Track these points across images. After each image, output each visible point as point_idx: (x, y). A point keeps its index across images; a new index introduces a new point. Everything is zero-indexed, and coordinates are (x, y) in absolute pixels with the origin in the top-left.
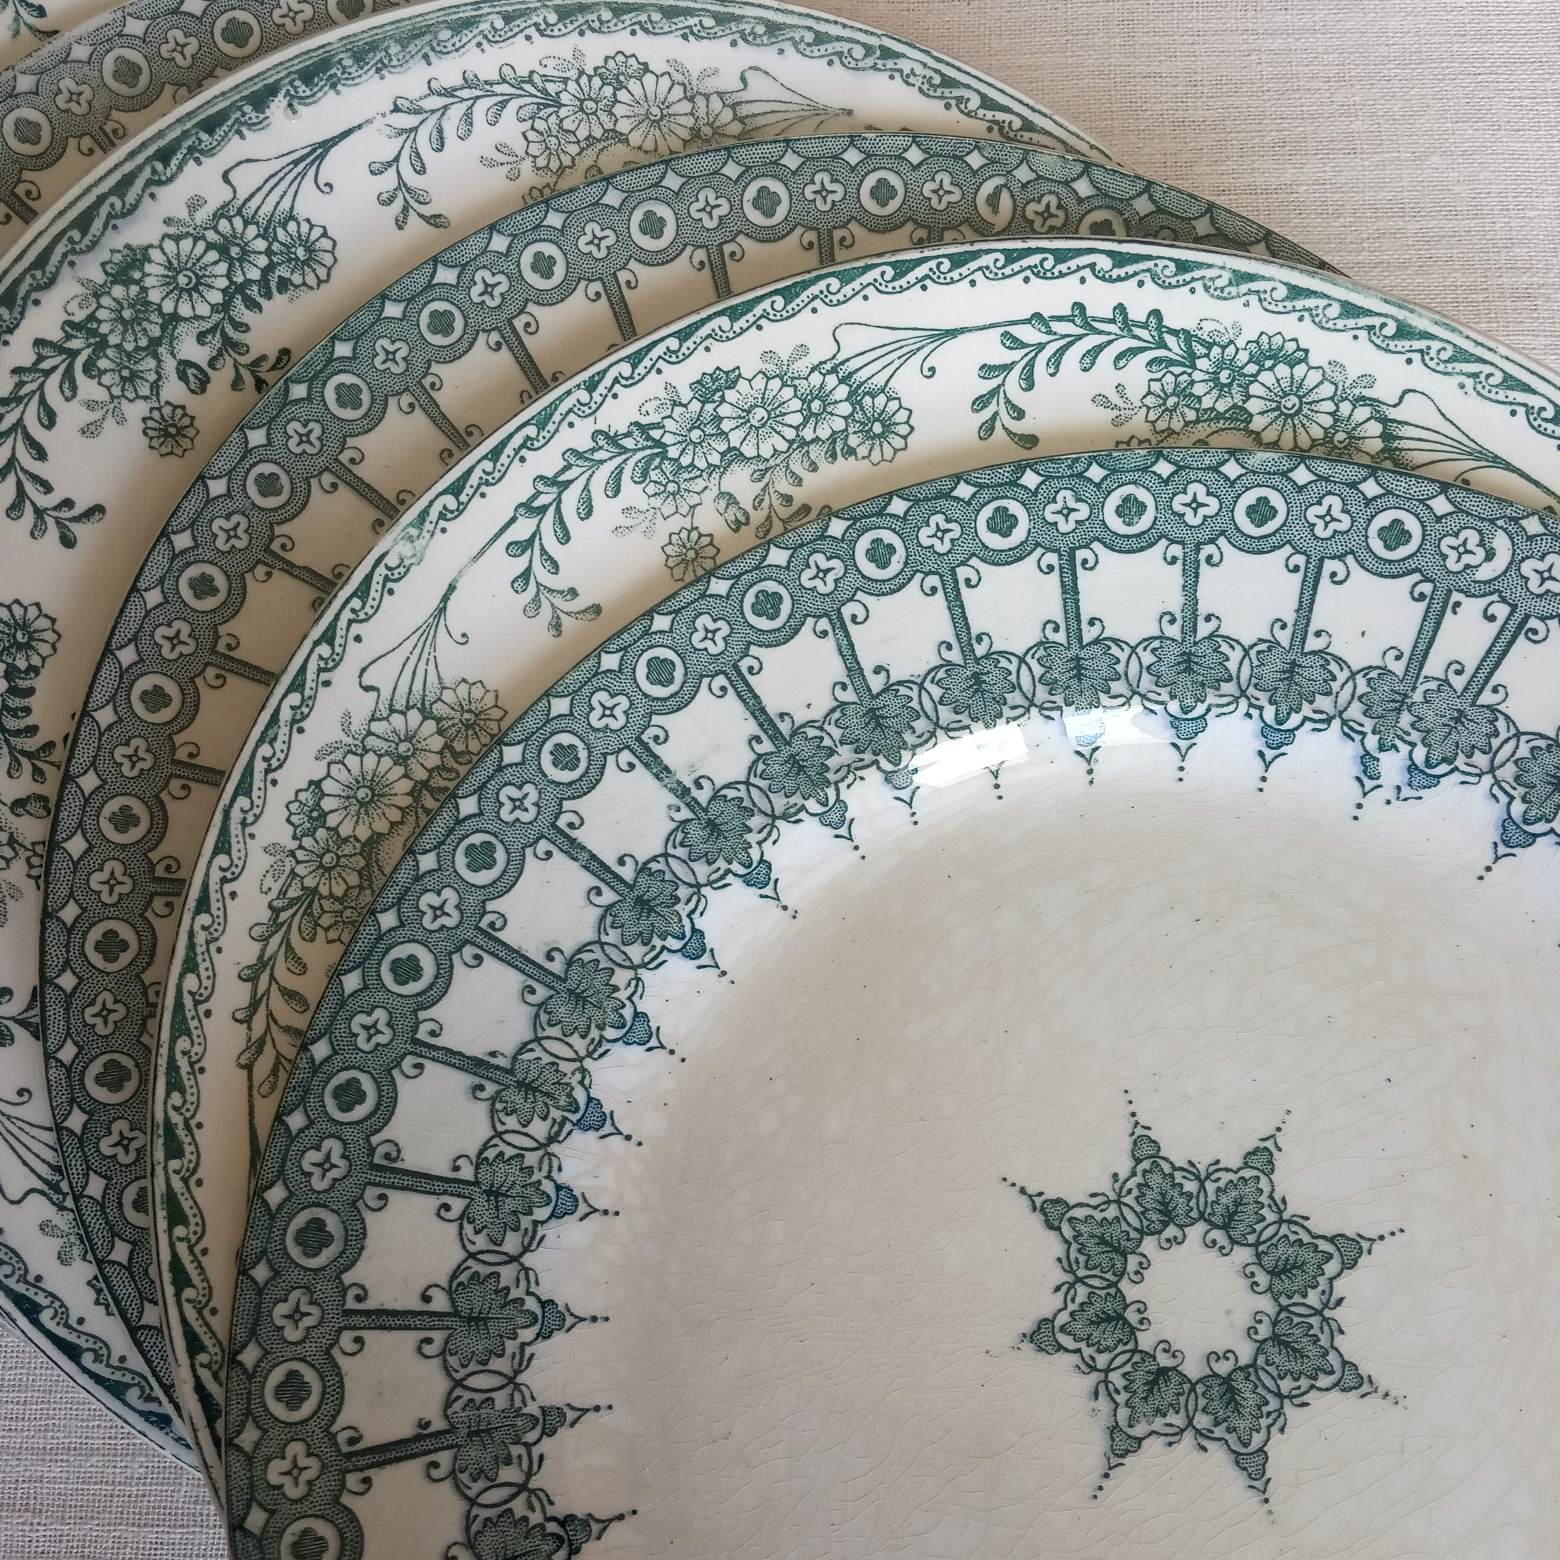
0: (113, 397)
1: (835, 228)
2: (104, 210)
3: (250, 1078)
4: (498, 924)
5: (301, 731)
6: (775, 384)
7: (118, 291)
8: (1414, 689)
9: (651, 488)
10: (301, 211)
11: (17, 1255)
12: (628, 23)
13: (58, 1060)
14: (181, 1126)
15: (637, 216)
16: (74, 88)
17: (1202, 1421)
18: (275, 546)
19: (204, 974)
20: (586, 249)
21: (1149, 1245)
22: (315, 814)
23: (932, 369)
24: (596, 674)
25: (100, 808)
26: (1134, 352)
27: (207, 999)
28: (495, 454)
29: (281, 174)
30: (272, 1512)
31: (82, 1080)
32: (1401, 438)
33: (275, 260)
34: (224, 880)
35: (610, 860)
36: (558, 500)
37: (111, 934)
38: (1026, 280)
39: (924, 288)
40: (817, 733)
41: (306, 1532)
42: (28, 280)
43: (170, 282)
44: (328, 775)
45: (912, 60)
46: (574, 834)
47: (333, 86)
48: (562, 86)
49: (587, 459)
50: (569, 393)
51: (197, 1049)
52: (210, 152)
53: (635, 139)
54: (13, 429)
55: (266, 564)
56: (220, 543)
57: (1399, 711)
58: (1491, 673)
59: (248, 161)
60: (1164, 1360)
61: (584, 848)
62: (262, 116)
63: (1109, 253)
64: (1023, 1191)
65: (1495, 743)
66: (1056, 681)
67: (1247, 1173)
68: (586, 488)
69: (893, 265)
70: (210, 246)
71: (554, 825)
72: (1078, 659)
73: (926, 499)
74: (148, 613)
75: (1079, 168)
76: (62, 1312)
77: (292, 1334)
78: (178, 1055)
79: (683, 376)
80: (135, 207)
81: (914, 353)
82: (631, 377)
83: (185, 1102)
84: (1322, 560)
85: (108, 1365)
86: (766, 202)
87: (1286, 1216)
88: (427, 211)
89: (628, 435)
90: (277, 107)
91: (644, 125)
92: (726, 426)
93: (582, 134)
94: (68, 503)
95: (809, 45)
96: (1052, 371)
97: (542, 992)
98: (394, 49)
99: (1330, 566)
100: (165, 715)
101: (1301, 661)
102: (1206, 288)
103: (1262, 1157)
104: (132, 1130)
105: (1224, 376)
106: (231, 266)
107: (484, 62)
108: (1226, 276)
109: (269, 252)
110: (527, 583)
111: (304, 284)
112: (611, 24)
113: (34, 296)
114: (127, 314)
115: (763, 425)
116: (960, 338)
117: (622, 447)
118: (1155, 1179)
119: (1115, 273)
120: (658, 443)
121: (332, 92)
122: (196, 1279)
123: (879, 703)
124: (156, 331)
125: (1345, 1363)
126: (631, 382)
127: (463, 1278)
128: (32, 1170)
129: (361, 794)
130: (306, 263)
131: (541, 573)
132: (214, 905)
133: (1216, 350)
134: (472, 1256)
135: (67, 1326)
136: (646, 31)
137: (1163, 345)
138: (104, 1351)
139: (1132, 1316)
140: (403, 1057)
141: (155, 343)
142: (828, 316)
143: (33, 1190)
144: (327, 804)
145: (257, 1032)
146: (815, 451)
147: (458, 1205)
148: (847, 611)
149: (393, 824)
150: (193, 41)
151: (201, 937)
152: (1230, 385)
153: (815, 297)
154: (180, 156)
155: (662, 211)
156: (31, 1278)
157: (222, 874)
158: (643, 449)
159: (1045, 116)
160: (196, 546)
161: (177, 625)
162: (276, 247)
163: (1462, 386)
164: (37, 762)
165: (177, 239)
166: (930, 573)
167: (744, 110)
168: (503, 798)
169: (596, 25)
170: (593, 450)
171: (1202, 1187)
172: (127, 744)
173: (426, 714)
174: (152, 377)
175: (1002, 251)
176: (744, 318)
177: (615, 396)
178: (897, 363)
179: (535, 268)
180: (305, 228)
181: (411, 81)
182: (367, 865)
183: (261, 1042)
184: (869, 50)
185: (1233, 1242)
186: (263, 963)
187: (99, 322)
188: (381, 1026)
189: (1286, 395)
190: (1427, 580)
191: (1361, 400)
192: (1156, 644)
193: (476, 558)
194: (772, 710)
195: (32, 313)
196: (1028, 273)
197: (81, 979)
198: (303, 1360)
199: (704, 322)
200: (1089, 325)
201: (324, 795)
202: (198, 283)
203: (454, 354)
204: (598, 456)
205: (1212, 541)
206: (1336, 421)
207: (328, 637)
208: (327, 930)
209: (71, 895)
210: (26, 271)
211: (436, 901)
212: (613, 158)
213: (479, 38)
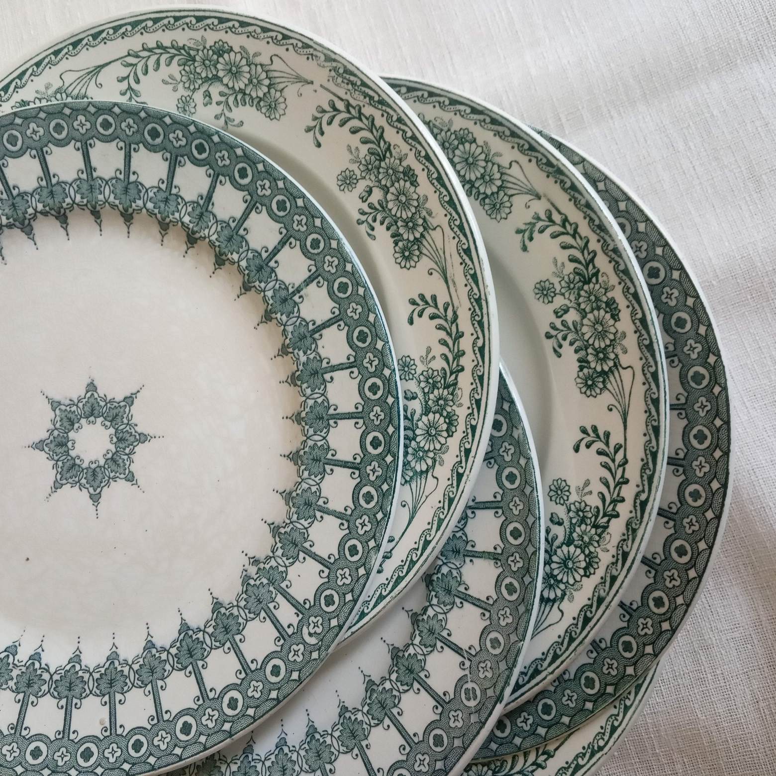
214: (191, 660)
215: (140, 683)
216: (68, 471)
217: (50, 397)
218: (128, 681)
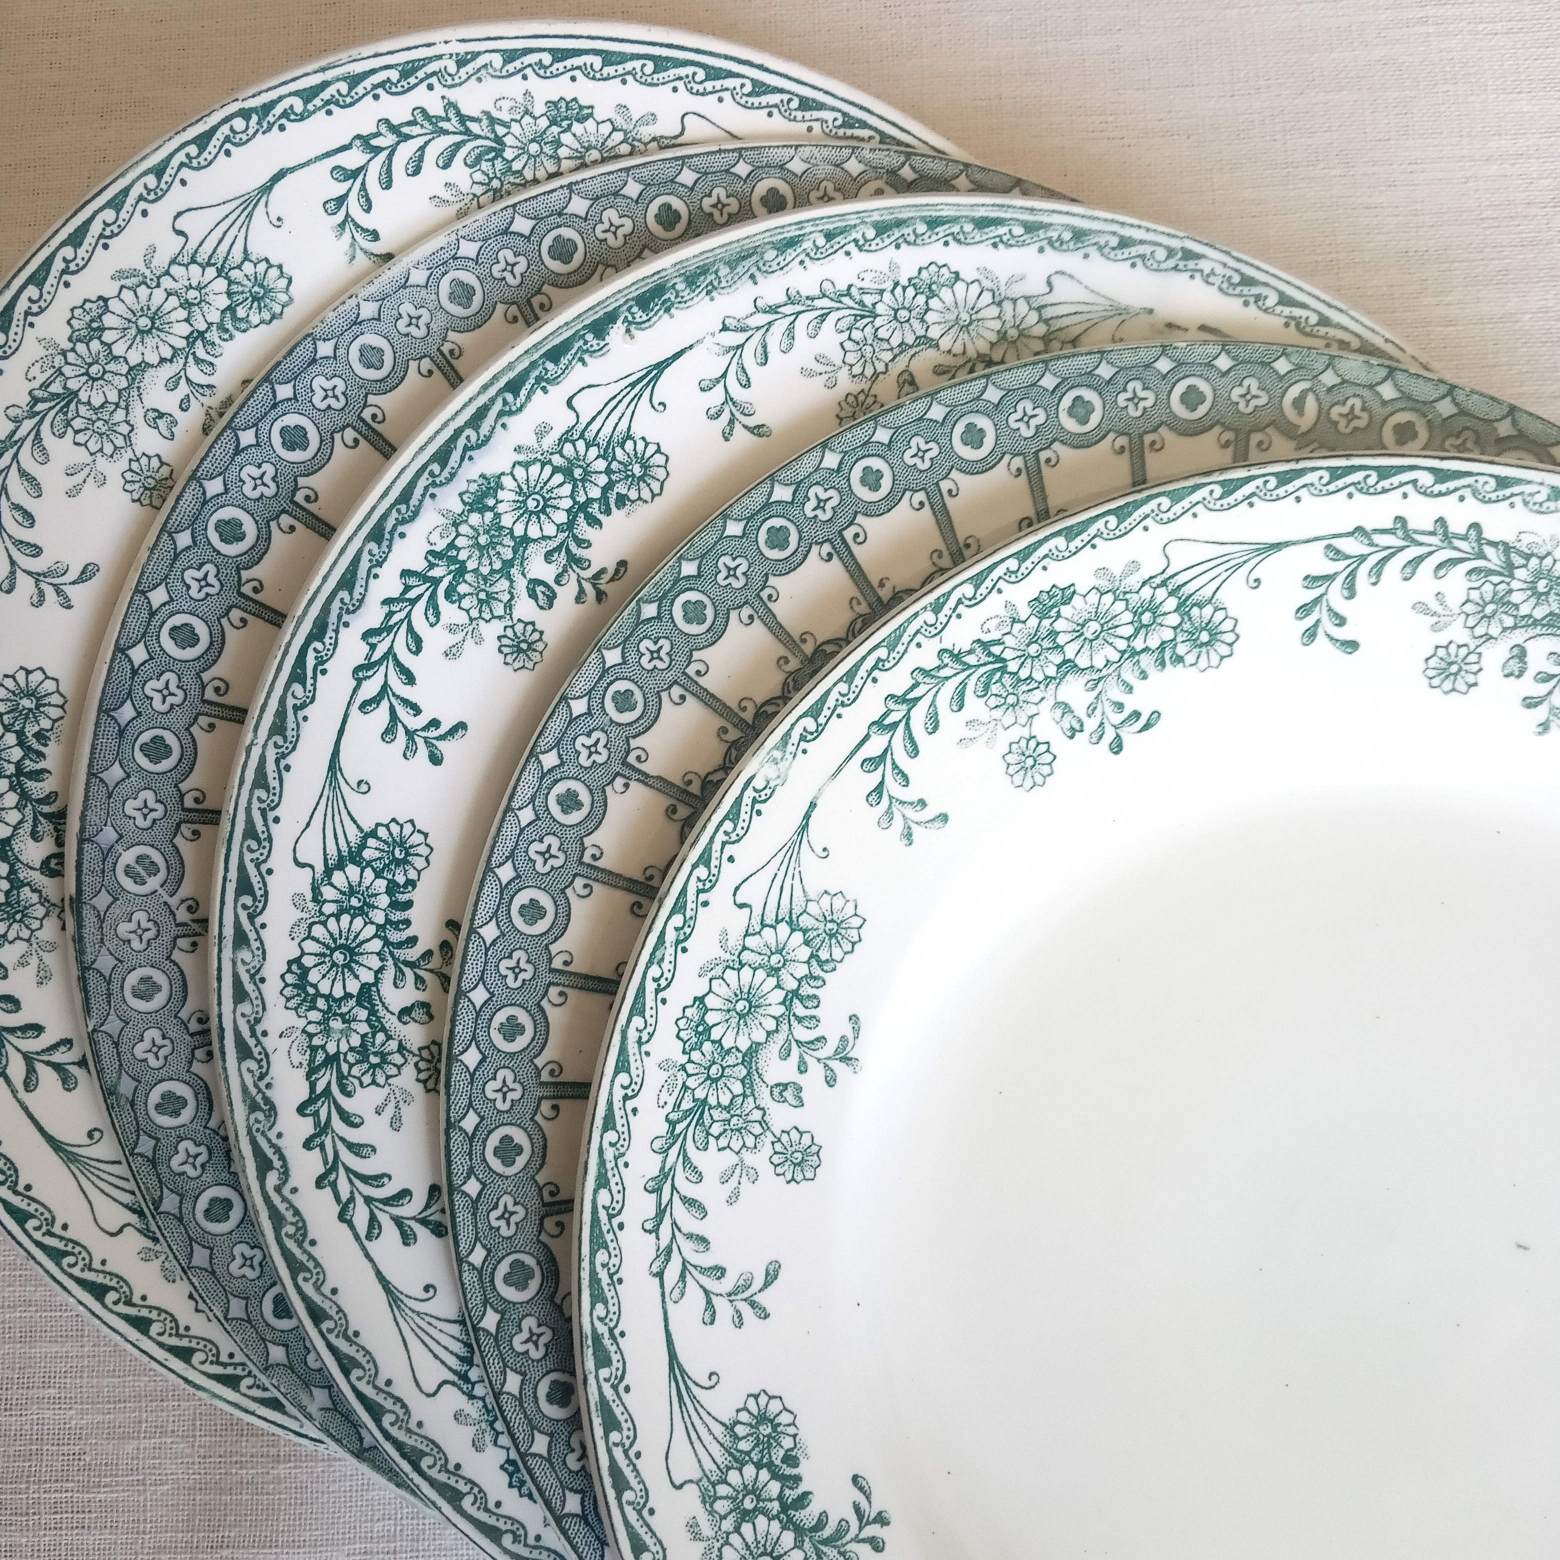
0: (471, 620)
1: (1145, 432)
2: (461, 442)
3: (662, 1285)
5: (684, 950)
6: (1109, 598)
7: (475, 519)
9: (993, 702)
10: (638, 431)
11: (437, 1446)
12: (941, 235)
13: (470, 1264)
14: (607, 1335)
15: (960, 428)
16: (414, 313)
18: (631, 759)
19: (615, 1189)
20: (910, 462)
22: (701, 1029)
23: (1258, 581)
25: (491, 1020)
26: (1453, 562)
27: (620, 1212)
28: (850, 676)
29: (619, 397)
31: (492, 1281)
33: (614, 478)
34: (626, 1098)
36: (907, 717)
37: (506, 1139)
38: (1350, 496)
39: (1251, 505)
42: (394, 514)
43: (521, 506)
45: (1213, 260)
47: (667, 310)
48: (878, 297)
49: (933, 677)
50: (916, 615)
51: (613, 1261)
52: (555, 381)
53: (945, 343)
54: (385, 657)
55: (624, 776)
56: (584, 760)
59: (589, 386)
62: (602, 343)
63: (1431, 470)
68: (933, 702)
69: (1222, 483)
70: (556, 470)
74: (522, 830)
75: (1383, 373)
76: (481, 1498)
78: (599, 1268)
79: (1021, 595)
80: (488, 439)
81: (1240, 566)
82: (974, 597)
85: (526, 1545)
86: (1081, 411)
88: (751, 422)
89: (970, 652)
90: (617, 331)
91: (953, 330)
92: (1061, 639)
93: (895, 341)
94: (435, 723)
95: (1113, 249)
96: (1373, 580)
98: (724, 271)
100: (542, 926)
102: (1526, 503)
104: (539, 1326)
105: (1541, 586)
106: (575, 487)
107: (804, 278)
108: (1545, 492)
109: (608, 471)
110: (880, 797)
111: (640, 498)
112: (926, 237)
113: (400, 529)
114: (483, 540)
115: (1097, 638)
116: (1285, 551)
117: (965, 663)
119: (1437, 488)
120: (999, 659)
121: (666, 316)
124: (508, 554)
126: (974, 602)
128: (443, 1363)
129: (740, 1006)
130: (641, 478)
131: (893, 786)
132: (619, 1122)
133: (1534, 562)
135: (487, 1510)
136: (959, 241)
137: (1482, 556)
138: (521, 1532)
141: (508, 564)
142: (1159, 533)
143: (445, 1382)
144: (711, 1018)
145: (664, 1241)
146: (1146, 661)
149: (769, 1033)
150: (522, 260)
151: (609, 1154)
152: (1547, 594)
153: (1147, 516)
154: (528, 386)
155: (983, 422)
156: (451, 1467)
157: (624, 1092)
158: (985, 664)
159: (1341, 311)
160: (562, 764)
161: (548, 840)
162: (615, 466)
164: (418, 971)
165: (526, 465)
167: (1048, 313)
169: (911, 238)
170: (939, 668)
172: (510, 957)
173: (794, 927)
174: (506, 597)
175: (1327, 469)
176: (1080, 538)
177: (959, 616)
178: (1223, 577)
179: (863, 481)
180: (641, 445)
181: (737, 301)
182: (749, 1073)
183: (669, 1251)
184: (1171, 252)
186: (665, 1174)
187: (459, 549)
193: (835, 775)
195: (398, 545)
196: (1351, 489)
197: (484, 1185)
199: (1041, 543)
200: (1410, 537)
201: (707, 1010)
202: (546, 506)
203: (790, 566)
204: (945, 672)
207: (705, 859)
208: (717, 1138)
209: (470, 1105)
210: (392, 506)
212: (924, 362)
213: (802, 257)
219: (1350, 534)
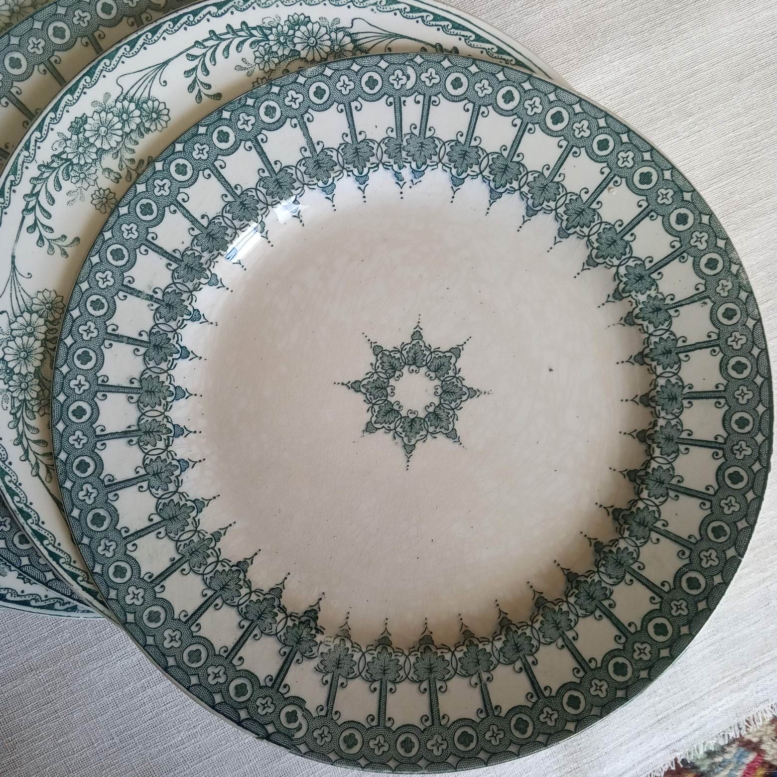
1: (94, 32)
3: (40, 478)
4: (105, 379)
6: (103, 114)
8: (402, 141)
9: (74, 180)
14: (24, 507)
15: (7, 62)
17: (431, 429)
21: (392, 382)
22: (8, 371)
23: (165, 82)
24: (92, 267)
26: (243, 42)
27: (7, 458)
30: (135, 613)
32: (359, 40)
35: (136, 336)
36: (38, 202)
38: (185, 29)
39: (145, 48)
40: (191, 252)
41: (150, 613)
44: (5, 354)
46: (116, 333)
49: (41, 179)
50: (19, 155)
51: (13, 478)
57: (400, 151)
58: (426, 124)
60: (412, 416)
61: (123, 336)
63: (214, 4)
64: (343, 384)
65: (438, 150)
66: (272, 192)
67: (414, 342)
68: (47, 190)
69: (128, 44)
71: (107, 333)
72: (277, 180)
73: (189, 140)
76: (14, 592)
77: (109, 554)
78: (8, 483)
79: (63, 126)
81: (154, 78)
82: (42, 137)
83: (20, 498)
84: (350, 103)
85: (42, 601)
86: (59, 33)
87: (432, 350)
89: (53, 161)
92: (92, 140)
96: (213, 63)
97: (136, 397)
99: (354, 104)
101: (358, 146)
102: (259, 5)
103: (417, 334)
105: (282, 39)
110: (43, 241)
115: (107, 134)
116: (170, 64)
117: (53, 168)
118: (385, 359)
119: (220, 12)
120: (67, 160)
122: (62, 555)
123: (209, 230)
125: (468, 389)
126: (43, 139)
127: (160, 507)
129: (22, 355)
131: (47, 235)
133: (274, 30)
134: (159, 498)
135: (18, 596)
137: (252, 35)
138: (38, 597)
139: (396, 407)
140: (96, 444)
142: (111, 76)
144: (11, 365)
145: (33, 462)
146: (134, 136)
147: (145, 485)
148: (179, 198)
149: (41, 361)
152: (286, 42)
153: (102, 71)
155: (17, 55)
158: (62, 165)
163: (372, 10)
166: (205, 169)
168: (81, 332)
170: (42, 174)
171: (402, 354)
173: (31, 312)
175: (170, 20)
176: (77, 92)
177: (39, 148)
178: (149, 85)
182: (40, 381)
183: (37, 464)
185: (418, 367)
186: (21, 436)
188: (81, 437)
189: (309, 38)
190: (390, 96)
191: (337, 30)
192: (303, 162)
193: (17, 240)
194: (170, 250)
196: (185, 26)
198: (118, 561)
199: (60, 100)
200: (219, 38)
201: (7, 362)
204: (45, 175)
205: (307, 112)
206: (332, 42)
208: (38, 412)
211: (76, 382)
214: (509, 164)
215: (561, 190)
216: (453, 393)
217: (405, 459)
218: (567, 201)
219: (194, 46)
